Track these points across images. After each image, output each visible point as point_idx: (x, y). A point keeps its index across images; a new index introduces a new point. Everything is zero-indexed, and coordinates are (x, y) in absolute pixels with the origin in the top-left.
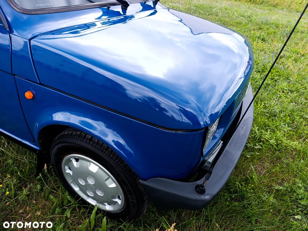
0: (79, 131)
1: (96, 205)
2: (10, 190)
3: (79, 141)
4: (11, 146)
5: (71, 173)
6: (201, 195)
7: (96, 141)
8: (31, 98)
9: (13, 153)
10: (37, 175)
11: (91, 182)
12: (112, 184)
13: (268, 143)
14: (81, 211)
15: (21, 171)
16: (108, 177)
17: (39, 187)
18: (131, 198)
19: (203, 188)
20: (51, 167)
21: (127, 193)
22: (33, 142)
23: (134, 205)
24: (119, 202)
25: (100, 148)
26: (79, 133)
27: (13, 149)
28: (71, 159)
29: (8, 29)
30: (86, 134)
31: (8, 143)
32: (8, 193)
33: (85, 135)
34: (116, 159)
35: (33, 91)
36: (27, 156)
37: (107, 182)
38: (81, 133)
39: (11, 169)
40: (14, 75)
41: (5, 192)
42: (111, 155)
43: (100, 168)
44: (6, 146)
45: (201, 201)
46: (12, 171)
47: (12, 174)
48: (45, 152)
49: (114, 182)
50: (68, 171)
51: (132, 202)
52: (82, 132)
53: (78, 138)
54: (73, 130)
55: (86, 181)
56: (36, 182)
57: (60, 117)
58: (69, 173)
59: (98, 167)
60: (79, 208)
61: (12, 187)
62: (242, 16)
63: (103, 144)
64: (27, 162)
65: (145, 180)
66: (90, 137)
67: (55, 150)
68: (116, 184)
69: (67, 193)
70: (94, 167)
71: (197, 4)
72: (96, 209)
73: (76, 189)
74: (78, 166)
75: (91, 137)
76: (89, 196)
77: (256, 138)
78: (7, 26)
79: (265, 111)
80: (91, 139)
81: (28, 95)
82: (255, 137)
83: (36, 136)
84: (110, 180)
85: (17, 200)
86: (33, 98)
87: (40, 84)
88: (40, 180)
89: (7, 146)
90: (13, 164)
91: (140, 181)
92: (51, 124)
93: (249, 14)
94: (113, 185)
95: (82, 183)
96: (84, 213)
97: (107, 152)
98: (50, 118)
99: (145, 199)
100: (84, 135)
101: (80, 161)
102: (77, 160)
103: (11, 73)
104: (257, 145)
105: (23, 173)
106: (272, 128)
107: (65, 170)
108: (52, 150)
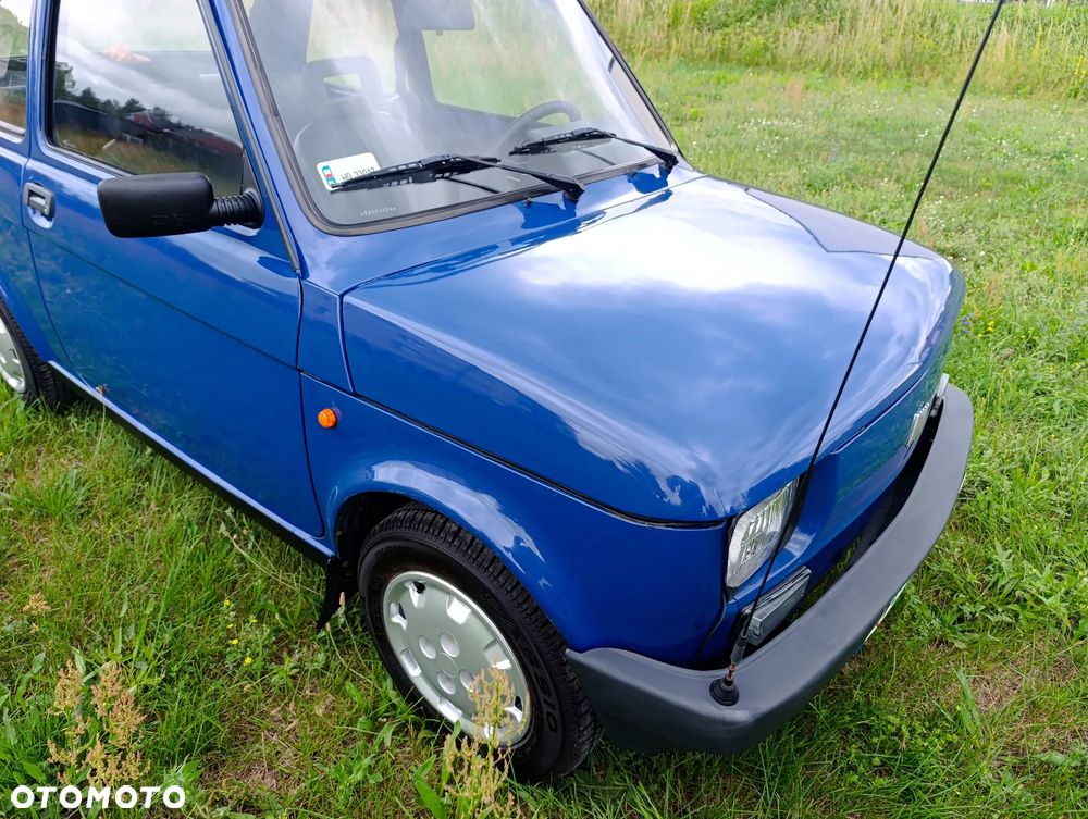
0: (432, 511)
1: (458, 722)
2: (254, 655)
3: (429, 536)
4: (263, 546)
5: (403, 623)
6: (722, 707)
7: (469, 540)
8: (330, 425)
9: (265, 563)
10: (321, 626)
11: (450, 651)
12: (501, 660)
13: (1039, 608)
14: (421, 736)
15: (282, 614)
16: (492, 639)
17: (321, 657)
18: (545, 701)
19: (730, 688)
20: (354, 610)
21: (537, 685)
22: (321, 535)
23: (553, 726)
24: (518, 714)
25: (477, 557)
26: (430, 516)
27: (268, 554)
28: (406, 585)
29: (299, 271)
30: (447, 520)
31: (257, 538)
32: (248, 660)
33: (444, 523)
34: (512, 590)
35: (336, 409)
36: (299, 573)
37: (490, 654)
38: (435, 517)
39: (258, 606)
40: (300, 371)
41: (243, 659)
42: (501, 579)
43: (474, 612)
44: (250, 545)
45: (724, 723)
46: (261, 611)
47: (261, 617)
48: (345, 564)
49: (508, 656)
50: (397, 619)
51: (549, 714)
52: (437, 513)
53: (426, 529)
54: (418, 510)
55: (439, 650)
56: (316, 646)
57: (390, 473)
58: (399, 625)
59: (469, 611)
60: (417, 727)
61: (260, 649)
62: (1030, 153)
63: (483, 547)
64: (298, 590)
65: (580, 651)
66: (454, 528)
67: (370, 557)
68: (511, 662)
69: (389, 683)
70: (460, 609)
71: (861, 118)
72: (456, 732)
73: (414, 672)
74: (423, 605)
75: (456, 529)
76: (443, 695)
77: (1003, 587)
78: (297, 266)
79: (1054, 497)
80: (456, 534)
81: (326, 417)
82: (999, 586)
83: (329, 522)
84: (496, 649)
85: (267, 686)
86: (335, 425)
87: (355, 394)
88: (323, 641)
89: (254, 546)
90: (265, 591)
91: (568, 650)
92: (367, 490)
93: (1061, 144)
94: (505, 664)
95: (429, 653)
96: (427, 741)
97: (491, 570)
98: (369, 474)
99: (584, 710)
100: (441, 521)
101: (428, 590)
102: (421, 588)
103: (294, 365)
104: (1000, 610)
105: (286, 618)
106: (1068, 559)
107: (390, 615)
108: (364, 557)
